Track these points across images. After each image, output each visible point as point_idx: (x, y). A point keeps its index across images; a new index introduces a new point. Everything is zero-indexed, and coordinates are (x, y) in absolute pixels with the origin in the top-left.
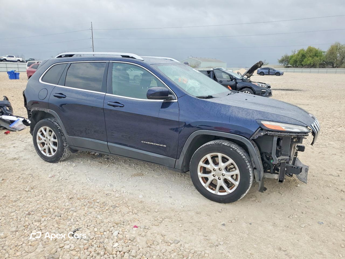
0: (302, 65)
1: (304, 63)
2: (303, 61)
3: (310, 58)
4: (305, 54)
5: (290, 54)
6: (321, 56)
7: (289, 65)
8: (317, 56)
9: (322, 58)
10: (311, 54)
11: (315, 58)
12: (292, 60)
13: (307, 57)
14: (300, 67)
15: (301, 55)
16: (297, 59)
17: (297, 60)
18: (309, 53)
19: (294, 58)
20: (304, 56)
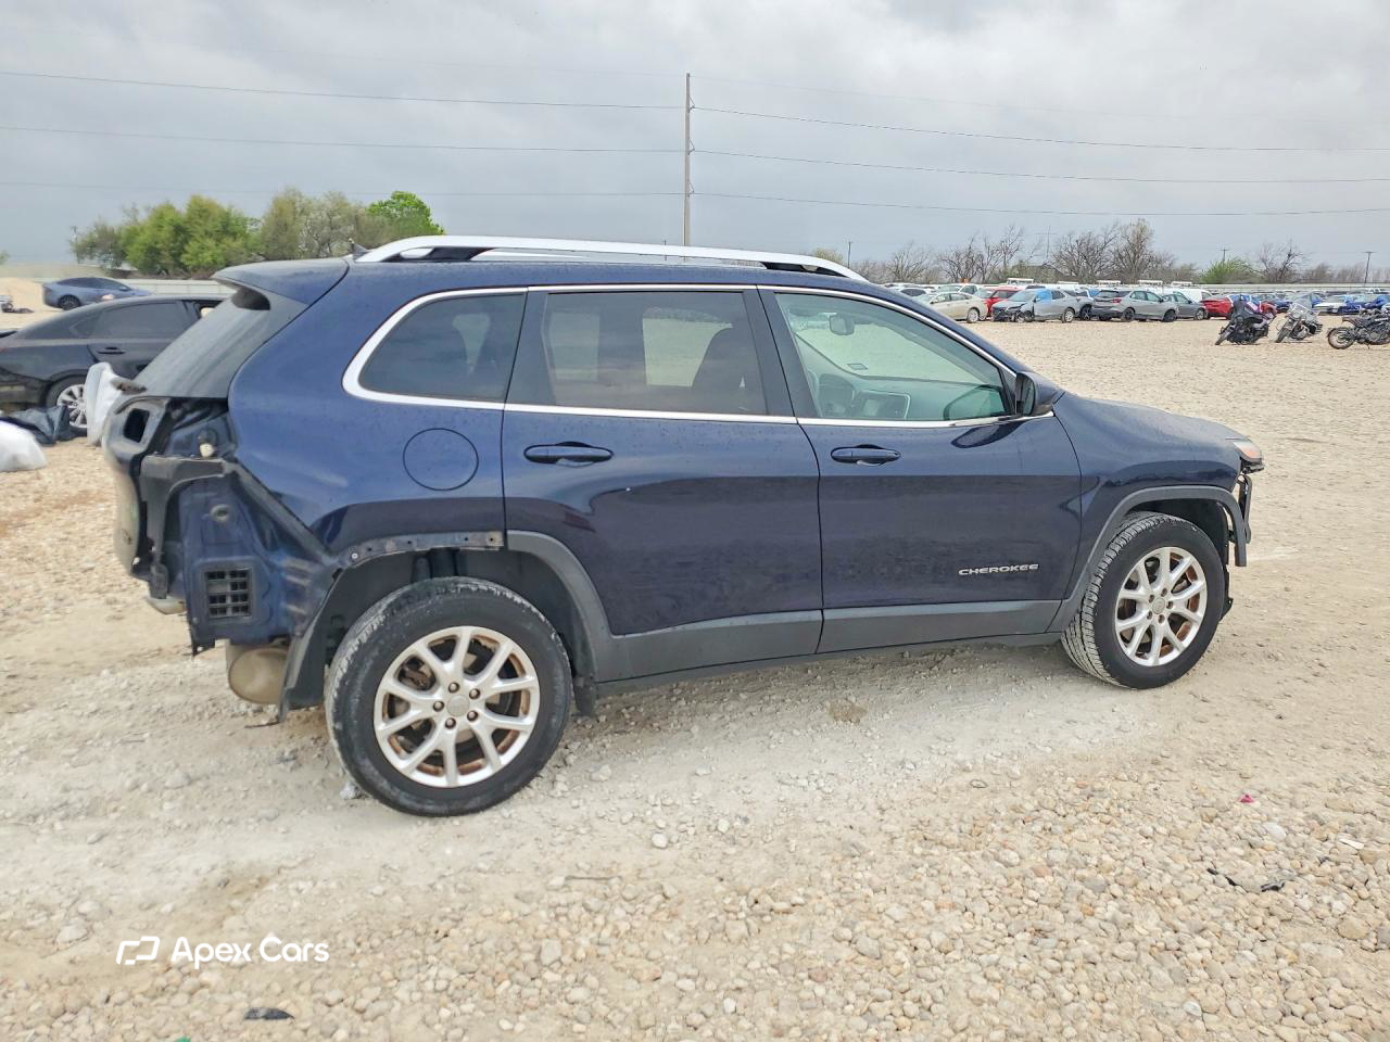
0: (185, 268)
1: (188, 259)
2: (182, 251)
3: (210, 242)
4: (185, 222)
5: (116, 221)
6: (246, 237)
7: (125, 267)
8: (234, 235)
9: (250, 242)
10: (210, 226)
11: (228, 241)
12: (135, 246)
13: (197, 236)
14: (176, 276)
15: (172, 228)
16: (156, 243)
17: (158, 246)
18: (201, 221)
19: (142, 238)
20: (181, 232)
